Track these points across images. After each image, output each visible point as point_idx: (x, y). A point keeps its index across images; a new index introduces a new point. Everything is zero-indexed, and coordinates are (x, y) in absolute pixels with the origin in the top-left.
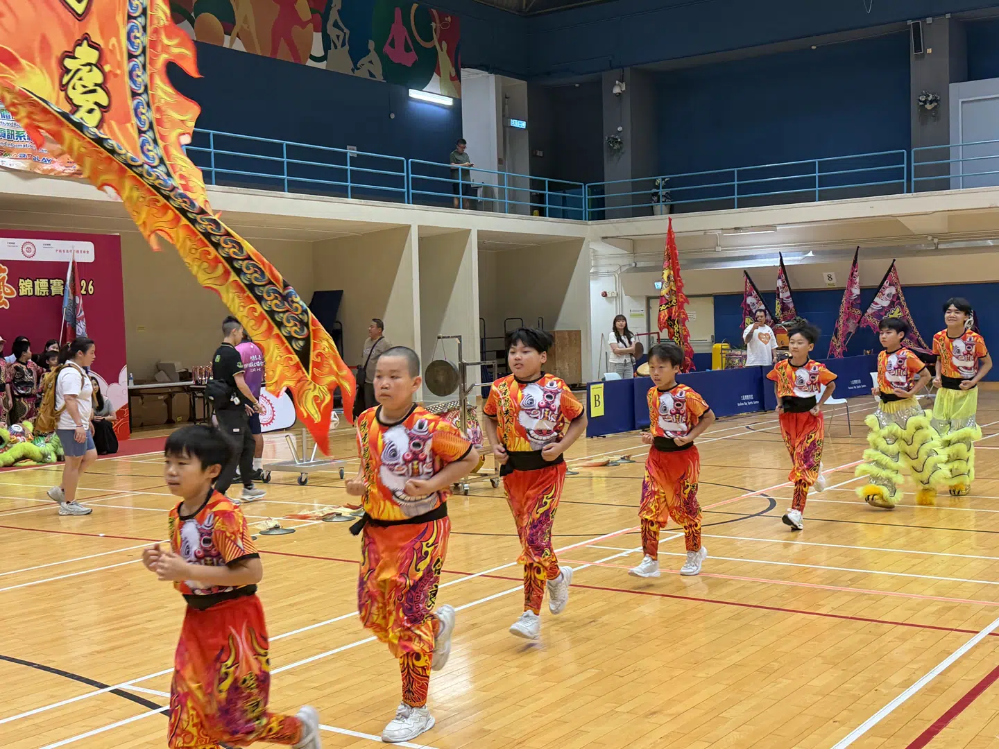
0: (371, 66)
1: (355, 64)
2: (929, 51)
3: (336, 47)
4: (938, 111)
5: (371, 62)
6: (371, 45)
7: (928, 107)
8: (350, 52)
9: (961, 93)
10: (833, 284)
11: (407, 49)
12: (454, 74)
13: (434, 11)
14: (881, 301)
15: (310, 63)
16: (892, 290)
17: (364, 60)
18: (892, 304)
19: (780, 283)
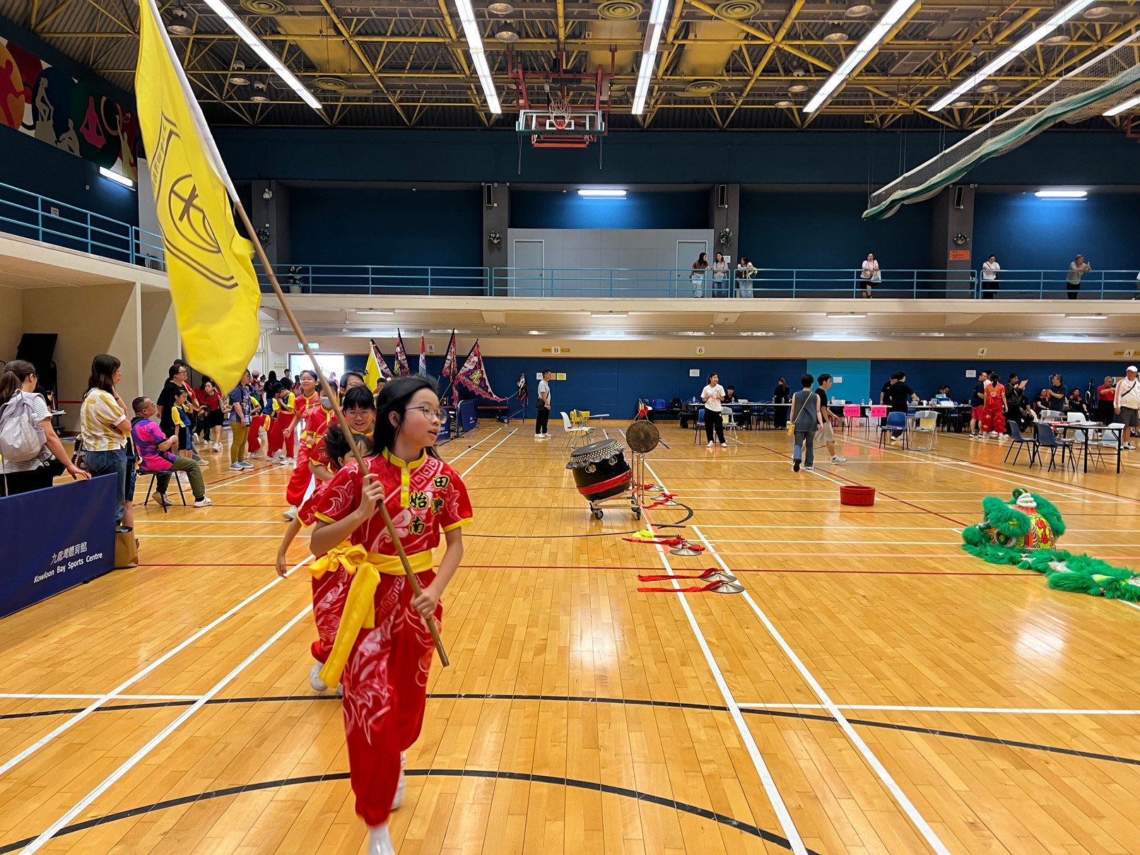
0: (70, 142)
1: (58, 137)
2: (495, 205)
3: (43, 120)
4: (500, 246)
5: (70, 138)
6: (71, 123)
7: (496, 241)
8: (54, 126)
9: (515, 235)
10: (432, 353)
11: (99, 134)
12: (132, 161)
13: (118, 106)
14: (469, 366)
15: (21, 129)
16: (476, 359)
17: (64, 136)
18: (475, 368)
19: (398, 349)
